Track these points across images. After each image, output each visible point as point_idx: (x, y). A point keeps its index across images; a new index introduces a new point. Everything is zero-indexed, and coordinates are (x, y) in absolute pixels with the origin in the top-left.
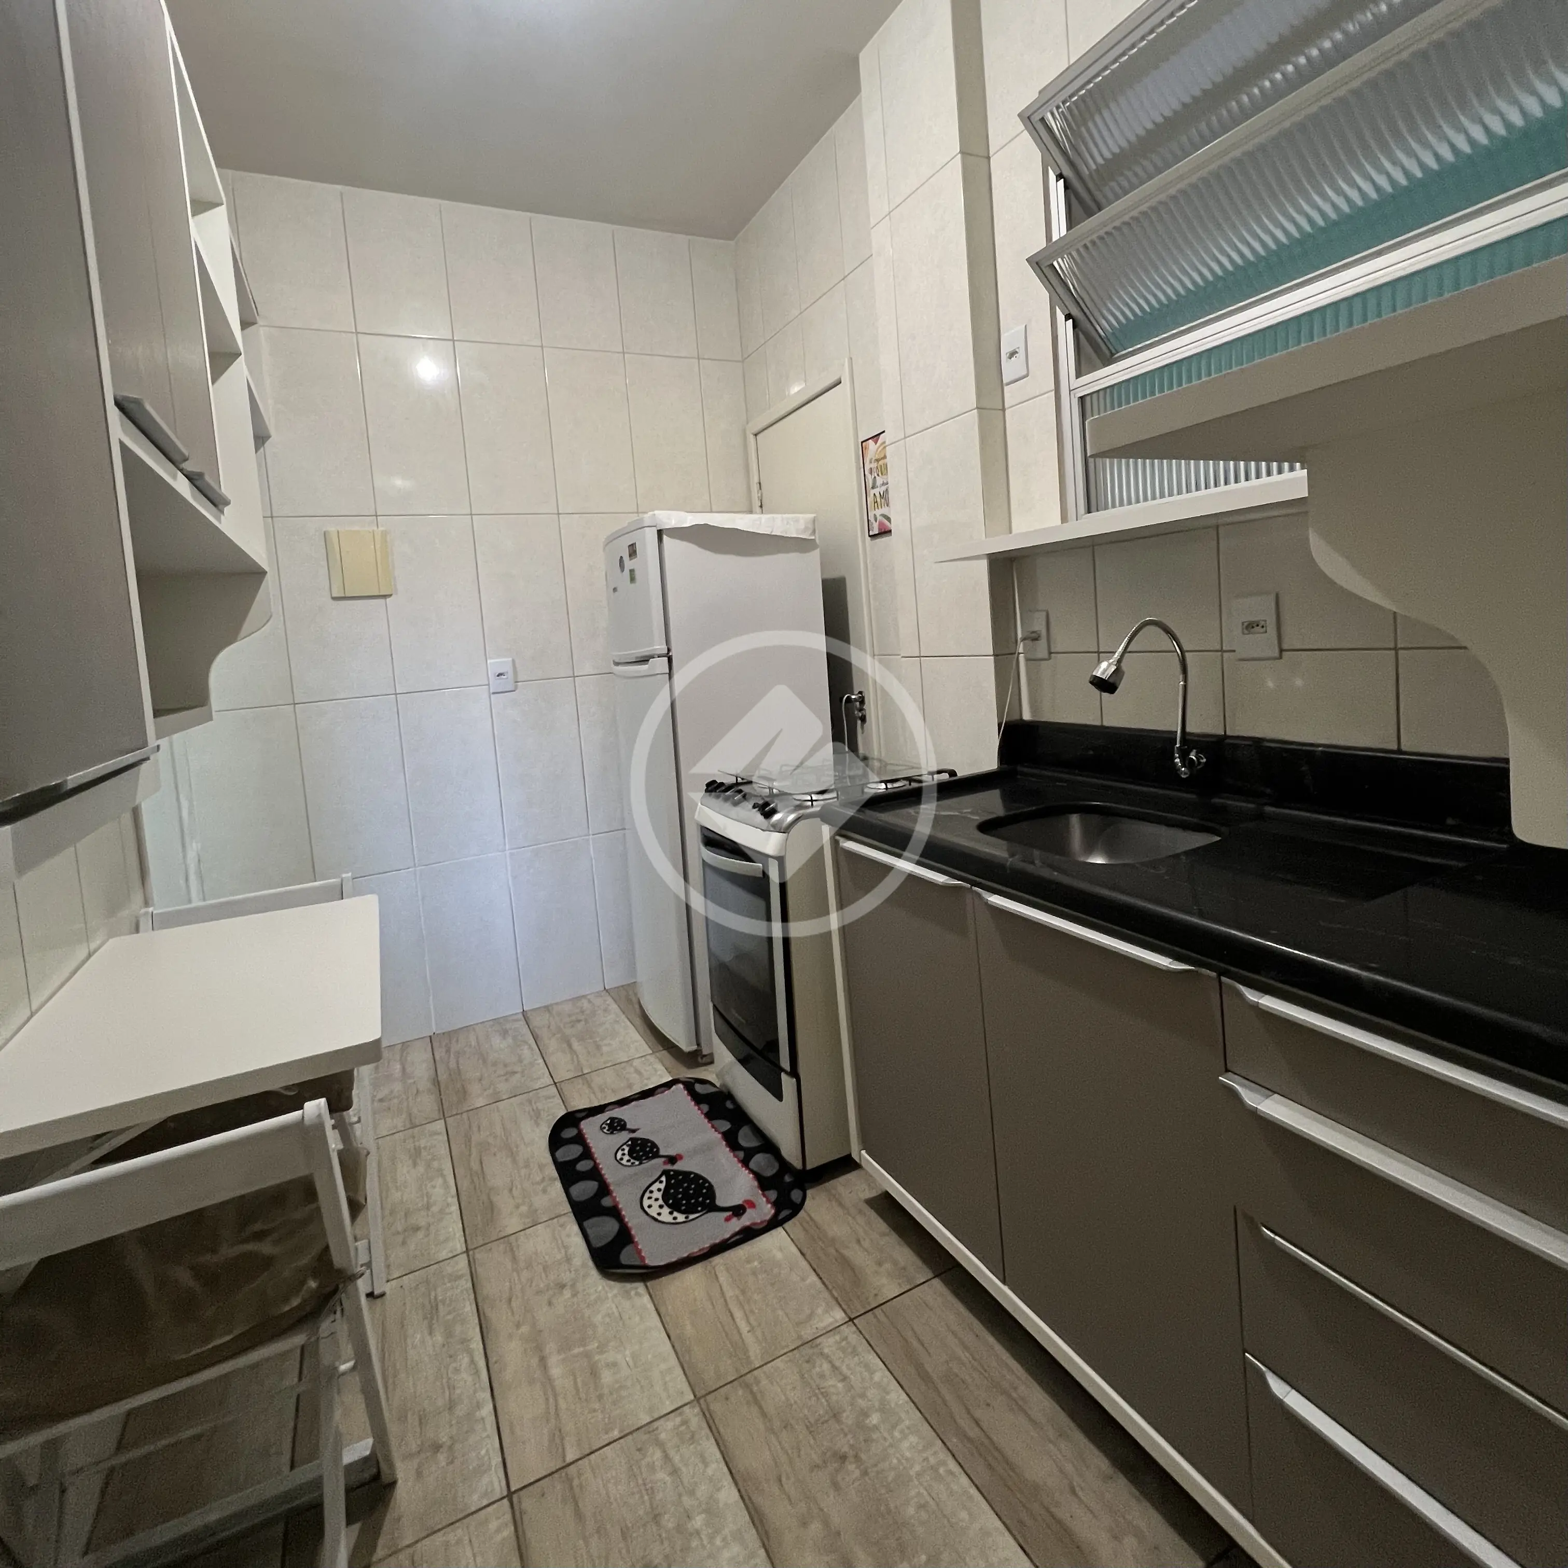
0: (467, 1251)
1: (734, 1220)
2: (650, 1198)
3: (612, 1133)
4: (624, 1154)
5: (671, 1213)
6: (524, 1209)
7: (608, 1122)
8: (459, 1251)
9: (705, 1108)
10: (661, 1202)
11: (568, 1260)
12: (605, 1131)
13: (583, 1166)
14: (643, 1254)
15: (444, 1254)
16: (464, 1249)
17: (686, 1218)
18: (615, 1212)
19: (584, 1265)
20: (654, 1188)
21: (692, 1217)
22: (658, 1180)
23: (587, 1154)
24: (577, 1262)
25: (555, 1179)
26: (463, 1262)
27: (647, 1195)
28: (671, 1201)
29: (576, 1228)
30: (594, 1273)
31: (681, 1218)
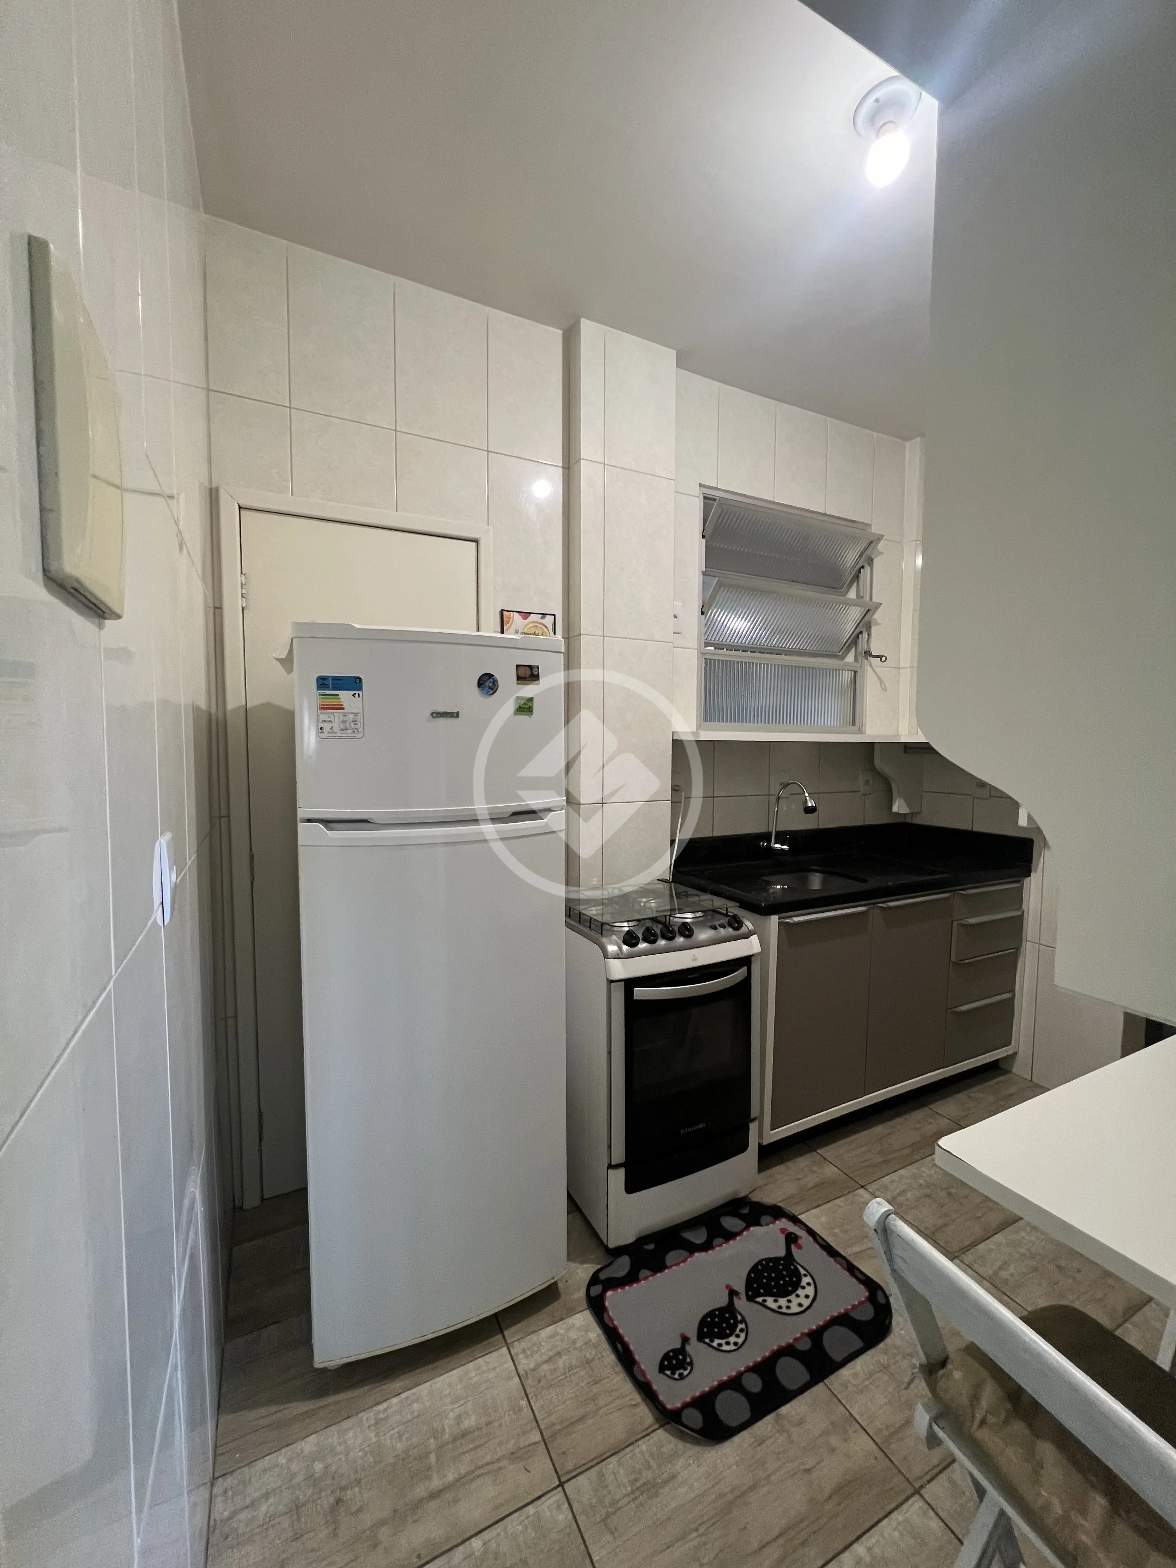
0: (917, 1492)
1: (800, 1241)
2: (788, 1307)
3: (691, 1364)
4: (728, 1343)
5: (803, 1288)
6: (834, 1440)
7: (668, 1373)
8: (920, 1503)
9: (644, 1273)
10: (792, 1297)
11: (885, 1368)
12: (686, 1373)
13: (754, 1384)
14: (856, 1303)
15: (935, 1524)
16: (917, 1497)
17: (805, 1275)
18: (816, 1335)
19: (885, 1352)
20: (774, 1306)
21: (802, 1272)
22: (763, 1304)
23: (734, 1384)
24: (884, 1359)
25: (778, 1415)
26: (933, 1491)
27: (784, 1310)
28: (790, 1289)
29: (845, 1373)
30: (889, 1341)
31: (805, 1280)
